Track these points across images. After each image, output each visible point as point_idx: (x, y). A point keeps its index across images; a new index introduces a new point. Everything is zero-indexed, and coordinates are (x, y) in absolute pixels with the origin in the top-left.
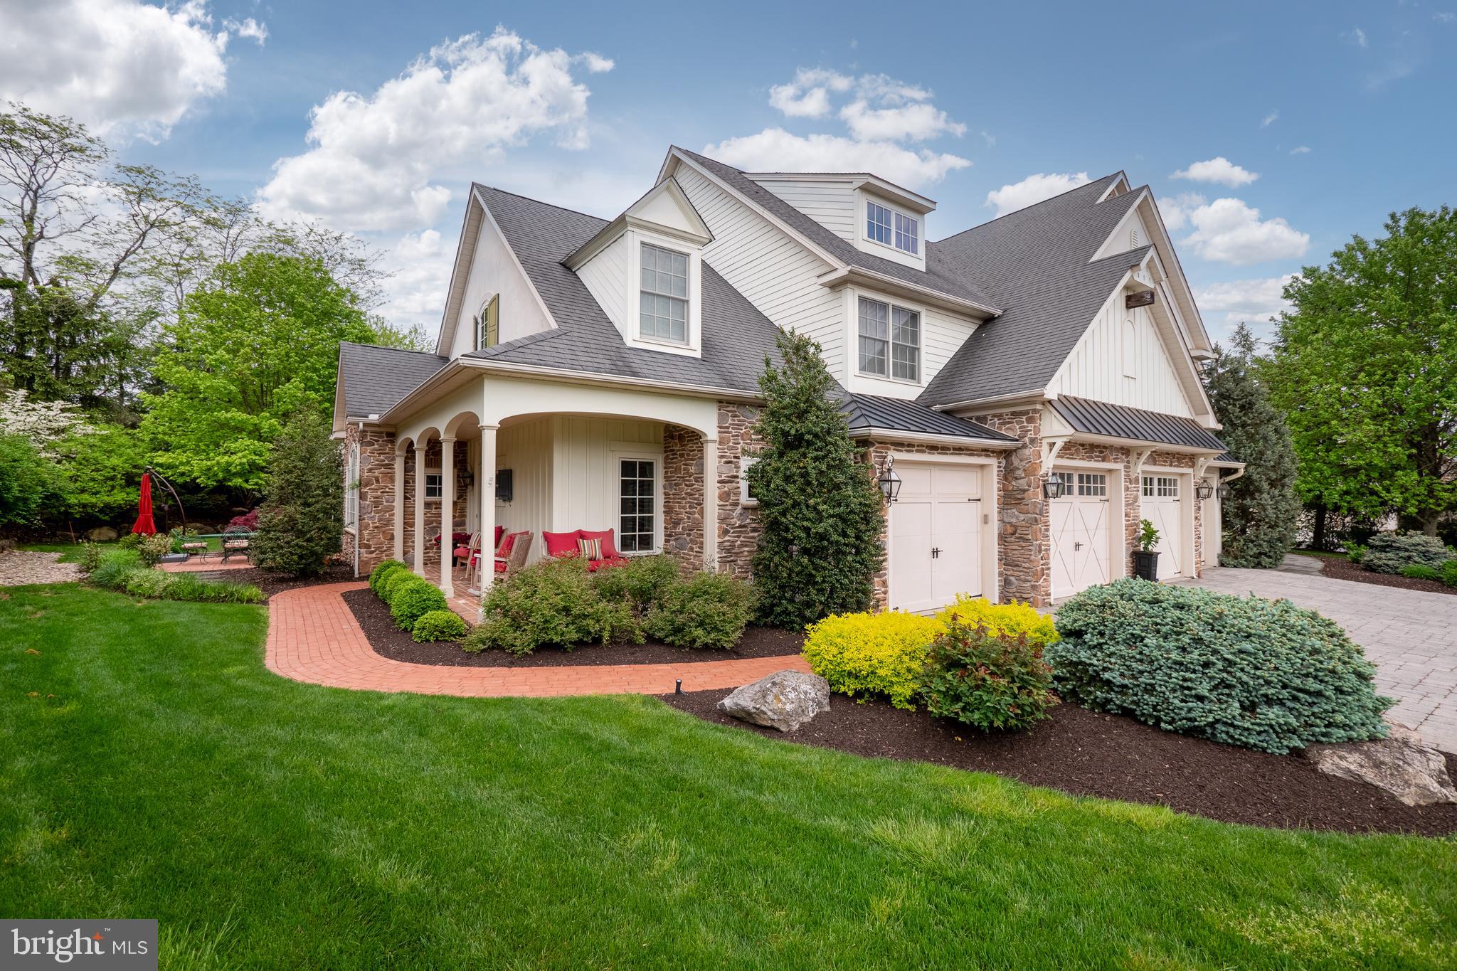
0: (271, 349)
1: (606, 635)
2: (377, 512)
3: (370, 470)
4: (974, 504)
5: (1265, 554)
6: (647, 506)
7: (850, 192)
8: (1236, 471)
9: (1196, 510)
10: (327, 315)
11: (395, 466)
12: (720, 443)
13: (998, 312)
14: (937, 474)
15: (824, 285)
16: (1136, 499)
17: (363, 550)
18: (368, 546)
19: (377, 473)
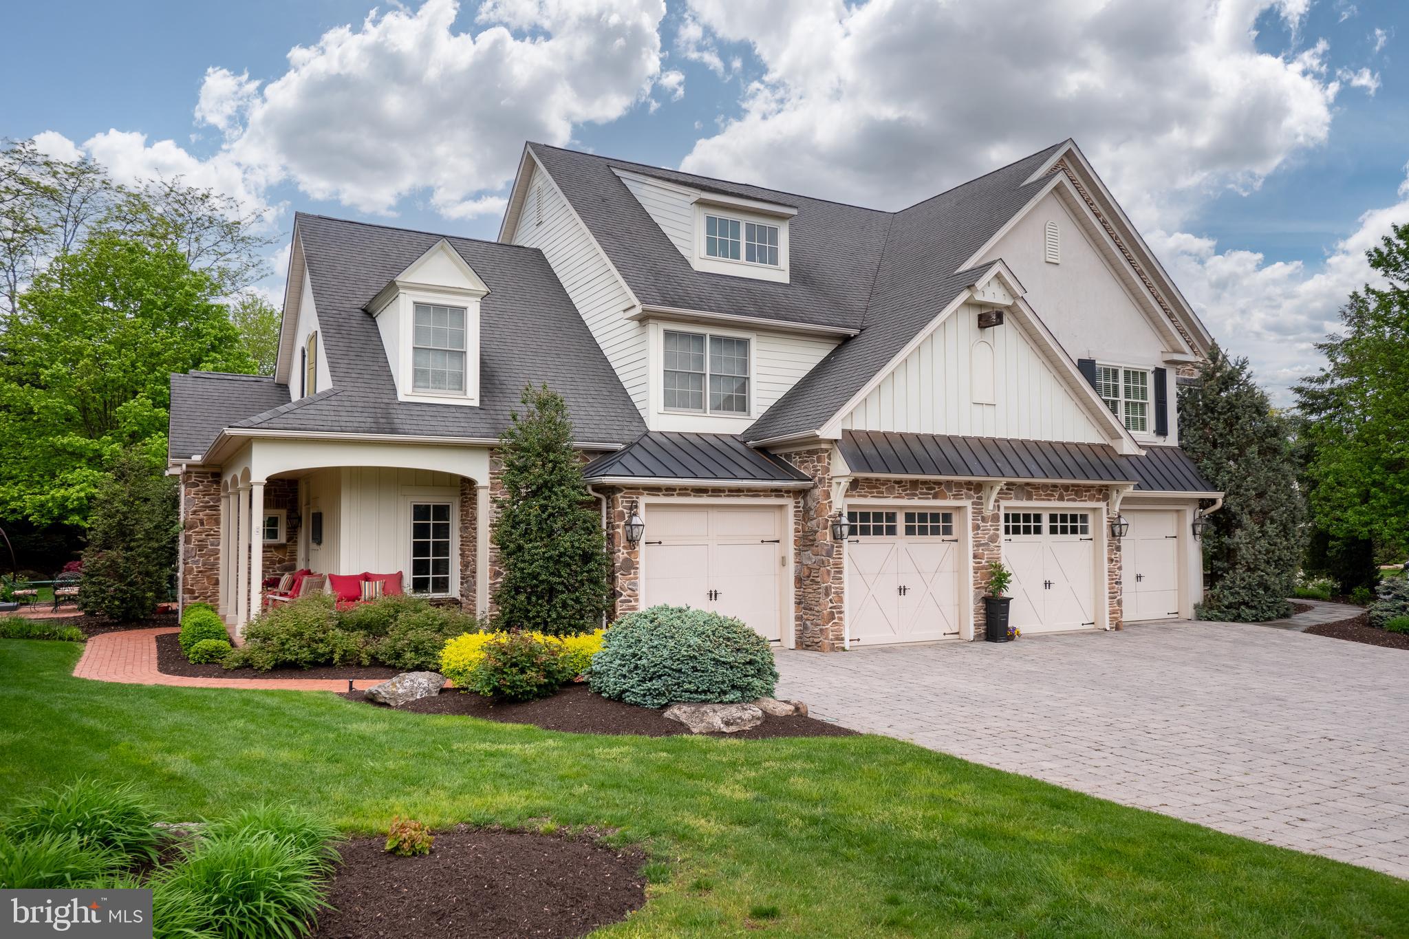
0: (114, 359)
1: (337, 657)
2: (201, 556)
3: (194, 513)
4: (772, 546)
5: (1246, 604)
6: (443, 549)
7: (688, 206)
8: (1213, 502)
9: (1110, 551)
10: (183, 312)
11: (221, 508)
12: (492, 489)
13: (853, 332)
14: (715, 516)
15: (632, 319)
16: (994, 539)
17: (186, 596)
18: (191, 592)
19: (201, 515)
